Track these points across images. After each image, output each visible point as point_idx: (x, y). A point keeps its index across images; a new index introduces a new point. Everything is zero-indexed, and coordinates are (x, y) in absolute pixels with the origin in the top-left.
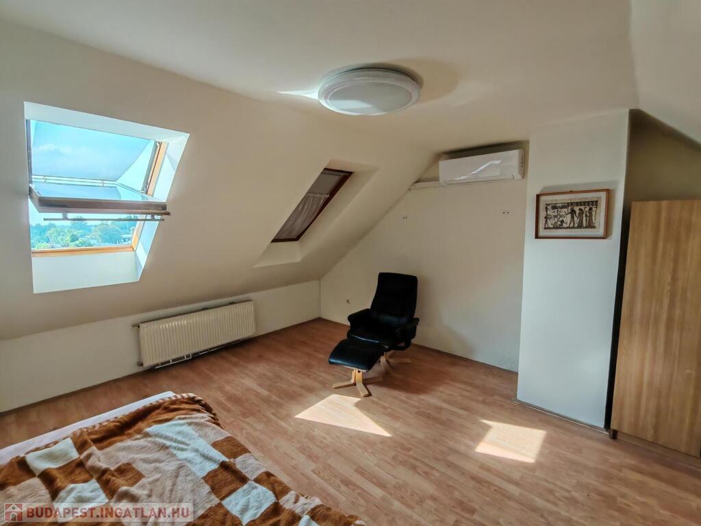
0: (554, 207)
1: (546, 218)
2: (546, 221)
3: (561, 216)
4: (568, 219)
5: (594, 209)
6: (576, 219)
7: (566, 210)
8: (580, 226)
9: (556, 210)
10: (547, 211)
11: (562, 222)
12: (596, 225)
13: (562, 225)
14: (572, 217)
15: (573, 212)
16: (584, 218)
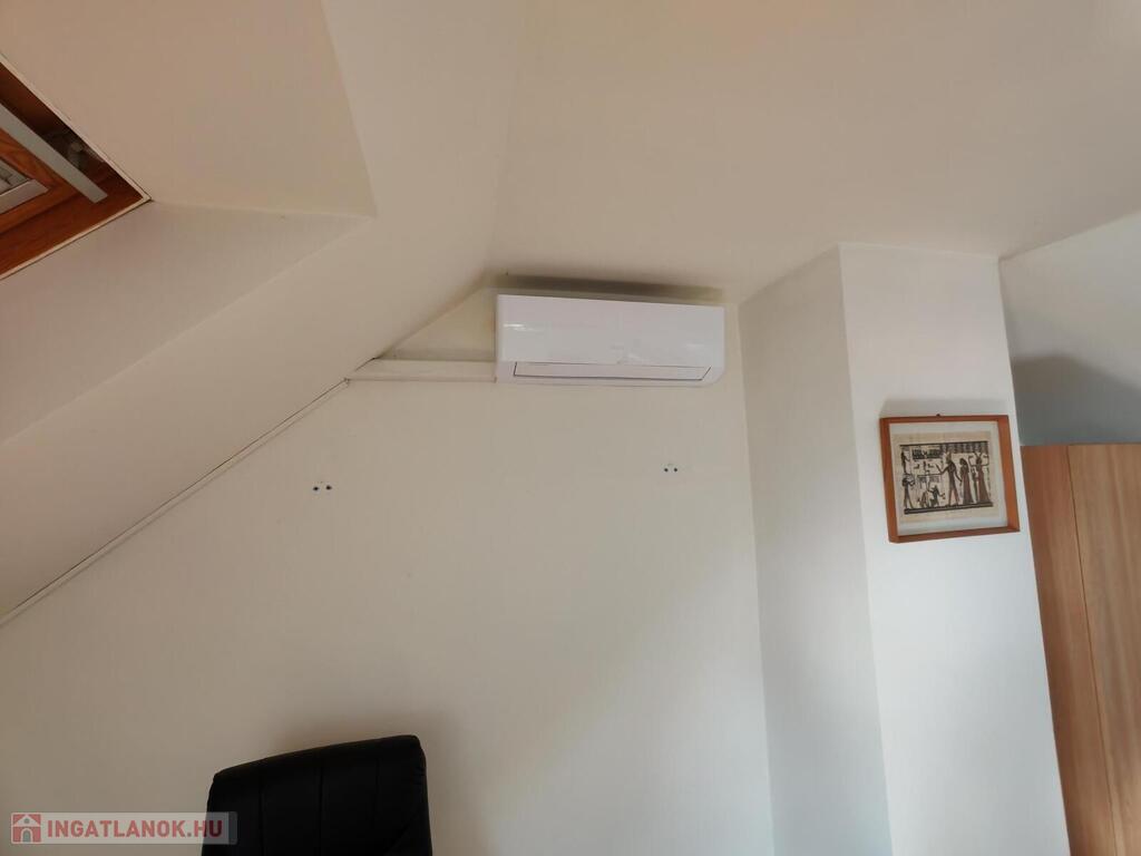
0: (918, 456)
1: (905, 483)
2: (906, 491)
3: (932, 480)
4: (943, 484)
5: (984, 461)
6: (957, 483)
7: (936, 461)
8: (968, 504)
9: (921, 462)
10: (904, 464)
11: (935, 492)
12: (992, 499)
13: (935, 501)
14: (952, 481)
15: (951, 467)
16: (972, 483)
